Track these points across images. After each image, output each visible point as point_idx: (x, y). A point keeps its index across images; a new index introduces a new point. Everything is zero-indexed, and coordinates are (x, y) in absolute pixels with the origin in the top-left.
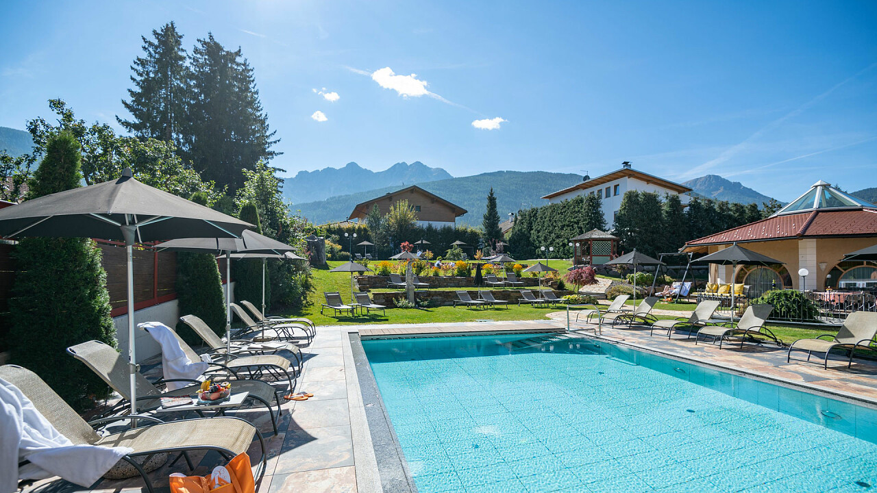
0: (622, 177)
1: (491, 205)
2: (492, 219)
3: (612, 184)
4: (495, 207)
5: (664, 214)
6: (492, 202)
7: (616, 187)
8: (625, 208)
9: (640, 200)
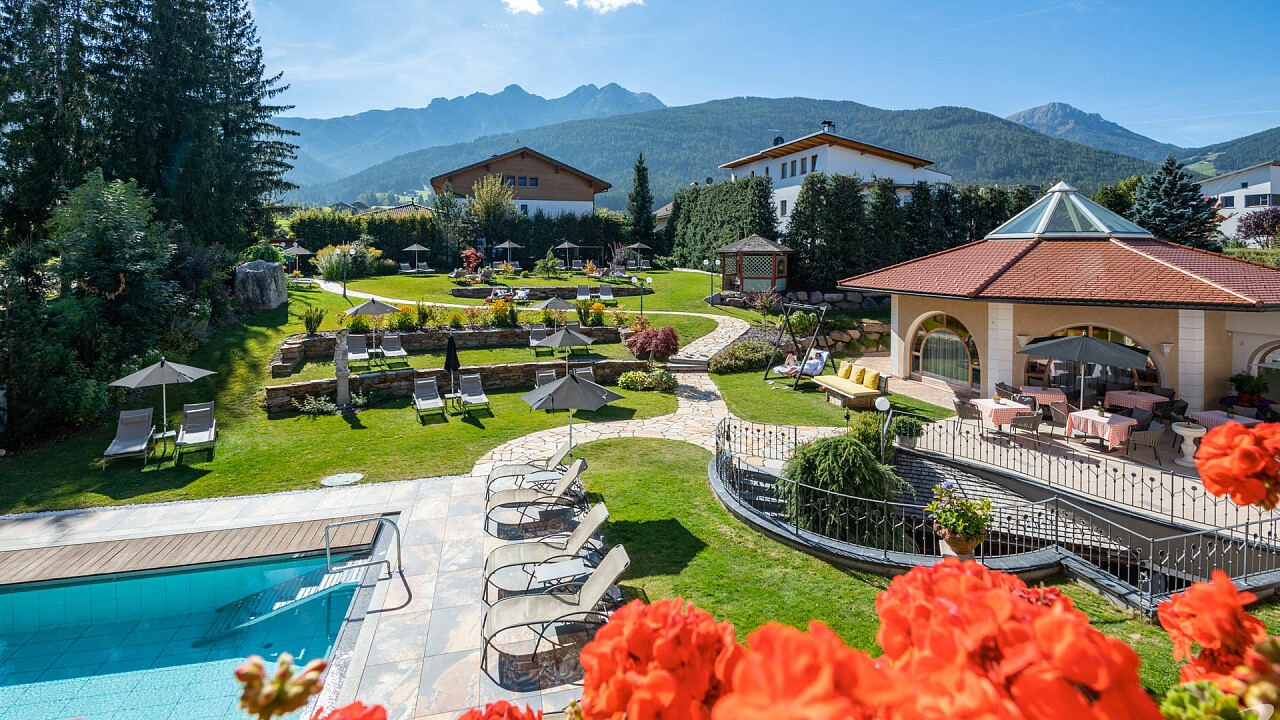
0: (821, 144)
1: (639, 179)
2: (642, 200)
3: (808, 154)
4: (646, 182)
5: (868, 210)
6: (642, 174)
7: (814, 158)
8: (802, 201)
9: (828, 187)
